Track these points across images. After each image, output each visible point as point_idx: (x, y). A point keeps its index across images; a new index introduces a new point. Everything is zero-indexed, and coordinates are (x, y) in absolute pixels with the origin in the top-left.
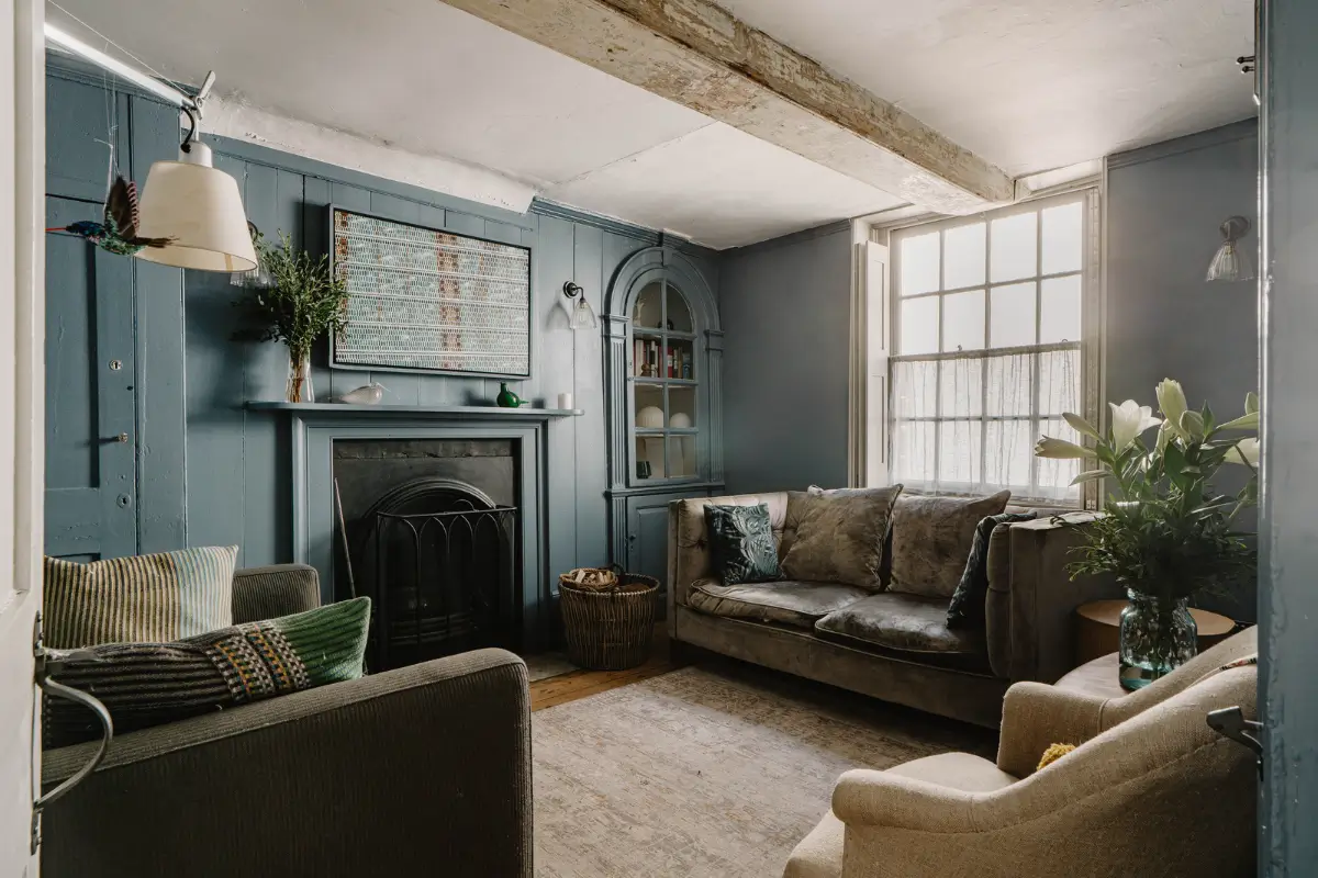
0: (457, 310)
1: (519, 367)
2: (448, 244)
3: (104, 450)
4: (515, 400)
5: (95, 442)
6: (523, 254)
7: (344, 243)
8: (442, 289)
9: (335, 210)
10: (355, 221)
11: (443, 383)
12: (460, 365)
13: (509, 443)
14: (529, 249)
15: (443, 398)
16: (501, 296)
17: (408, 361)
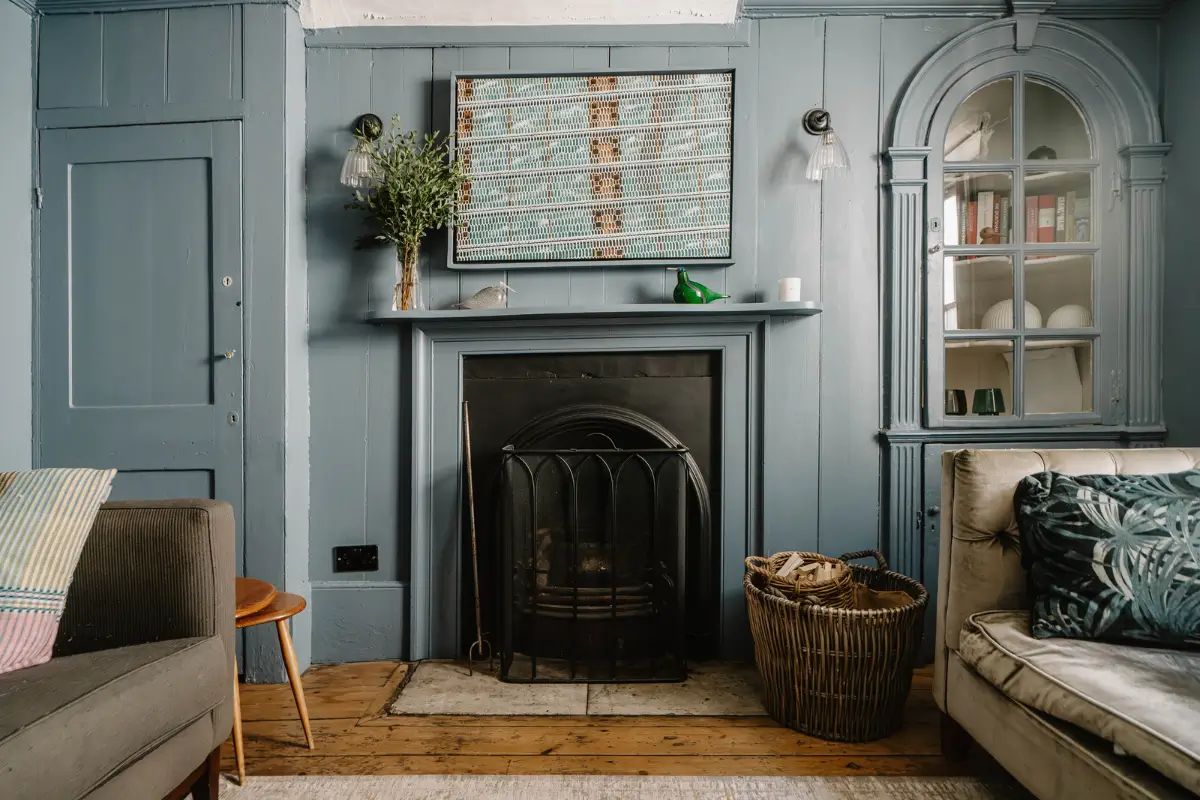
0: (616, 178)
1: (715, 247)
2: (604, 92)
3: (219, 366)
5: (212, 359)
6: (721, 82)
7: (468, 116)
8: (596, 152)
9: (459, 77)
10: (480, 87)
11: (604, 279)
12: (619, 252)
13: (706, 357)
14: (733, 72)
15: (604, 295)
16: (685, 147)
17: (545, 252)
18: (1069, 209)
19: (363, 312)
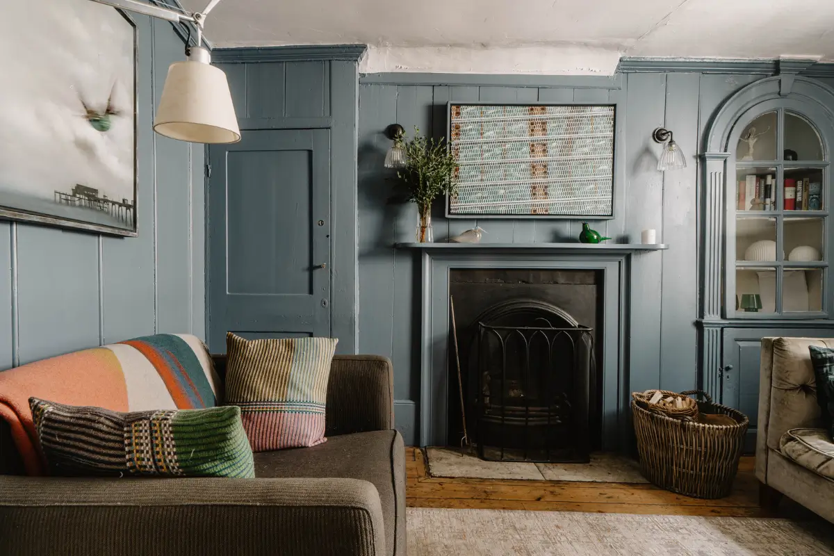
0: (545, 166)
1: (603, 209)
2: (538, 115)
3: (316, 273)
4: (595, 237)
5: (311, 268)
6: (608, 112)
7: (457, 127)
8: (533, 151)
9: (452, 105)
10: (465, 111)
11: (534, 225)
12: (546, 211)
13: (593, 273)
14: (615, 106)
15: (534, 236)
16: (586, 150)
17: (502, 210)
18: (805, 188)
19: (392, 241)
